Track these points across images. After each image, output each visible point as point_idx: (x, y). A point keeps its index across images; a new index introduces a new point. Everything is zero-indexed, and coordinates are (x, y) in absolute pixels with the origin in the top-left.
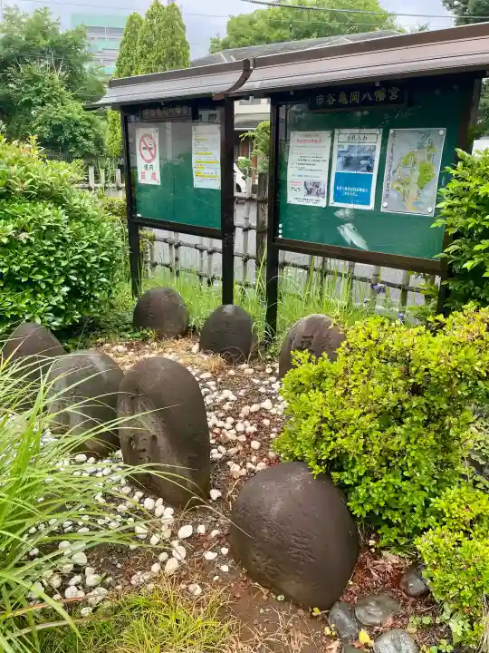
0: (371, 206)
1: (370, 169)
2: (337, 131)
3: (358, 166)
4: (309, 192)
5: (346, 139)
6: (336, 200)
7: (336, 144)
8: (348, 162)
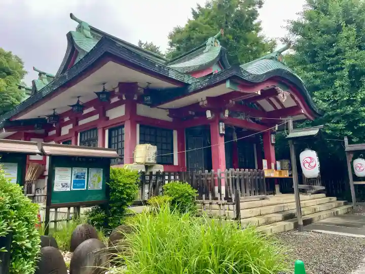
0: (85, 188)
1: (84, 178)
2: (73, 168)
3: (81, 178)
4: (63, 187)
5: (77, 170)
6: (73, 188)
7: (73, 171)
8: (77, 177)
